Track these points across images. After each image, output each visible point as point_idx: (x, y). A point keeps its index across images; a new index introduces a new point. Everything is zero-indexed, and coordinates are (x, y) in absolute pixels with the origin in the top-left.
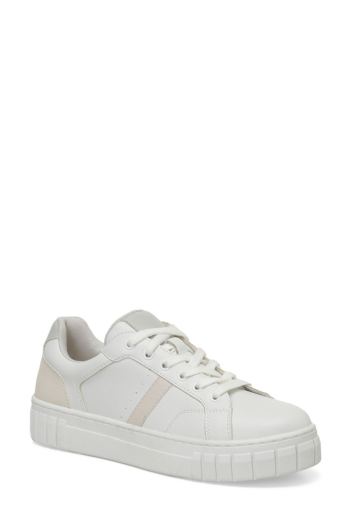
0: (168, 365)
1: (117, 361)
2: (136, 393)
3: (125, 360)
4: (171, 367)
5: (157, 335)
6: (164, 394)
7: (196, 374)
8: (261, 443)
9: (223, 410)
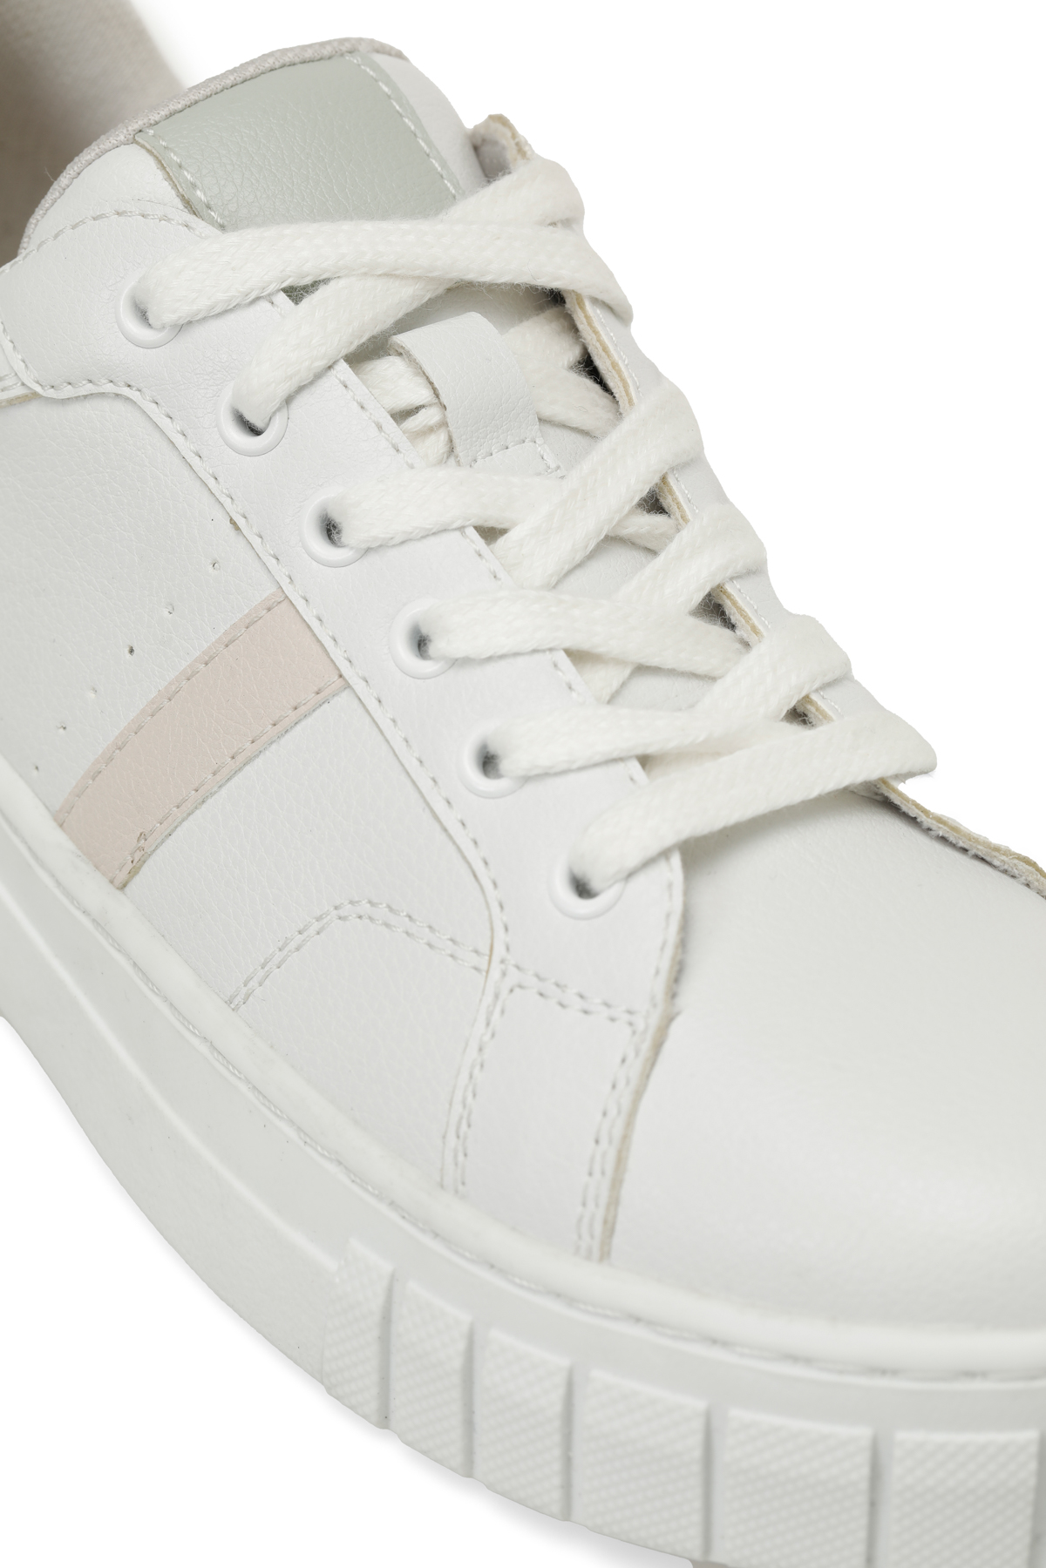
0: (353, 533)
1: (51, 393)
2: (131, 651)
3: (105, 405)
4: (368, 550)
5: (332, 283)
6: (281, 728)
7: (516, 654)
8: (793, 1358)
9: (607, 1005)
